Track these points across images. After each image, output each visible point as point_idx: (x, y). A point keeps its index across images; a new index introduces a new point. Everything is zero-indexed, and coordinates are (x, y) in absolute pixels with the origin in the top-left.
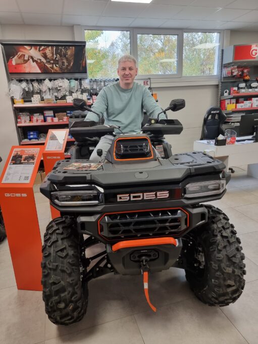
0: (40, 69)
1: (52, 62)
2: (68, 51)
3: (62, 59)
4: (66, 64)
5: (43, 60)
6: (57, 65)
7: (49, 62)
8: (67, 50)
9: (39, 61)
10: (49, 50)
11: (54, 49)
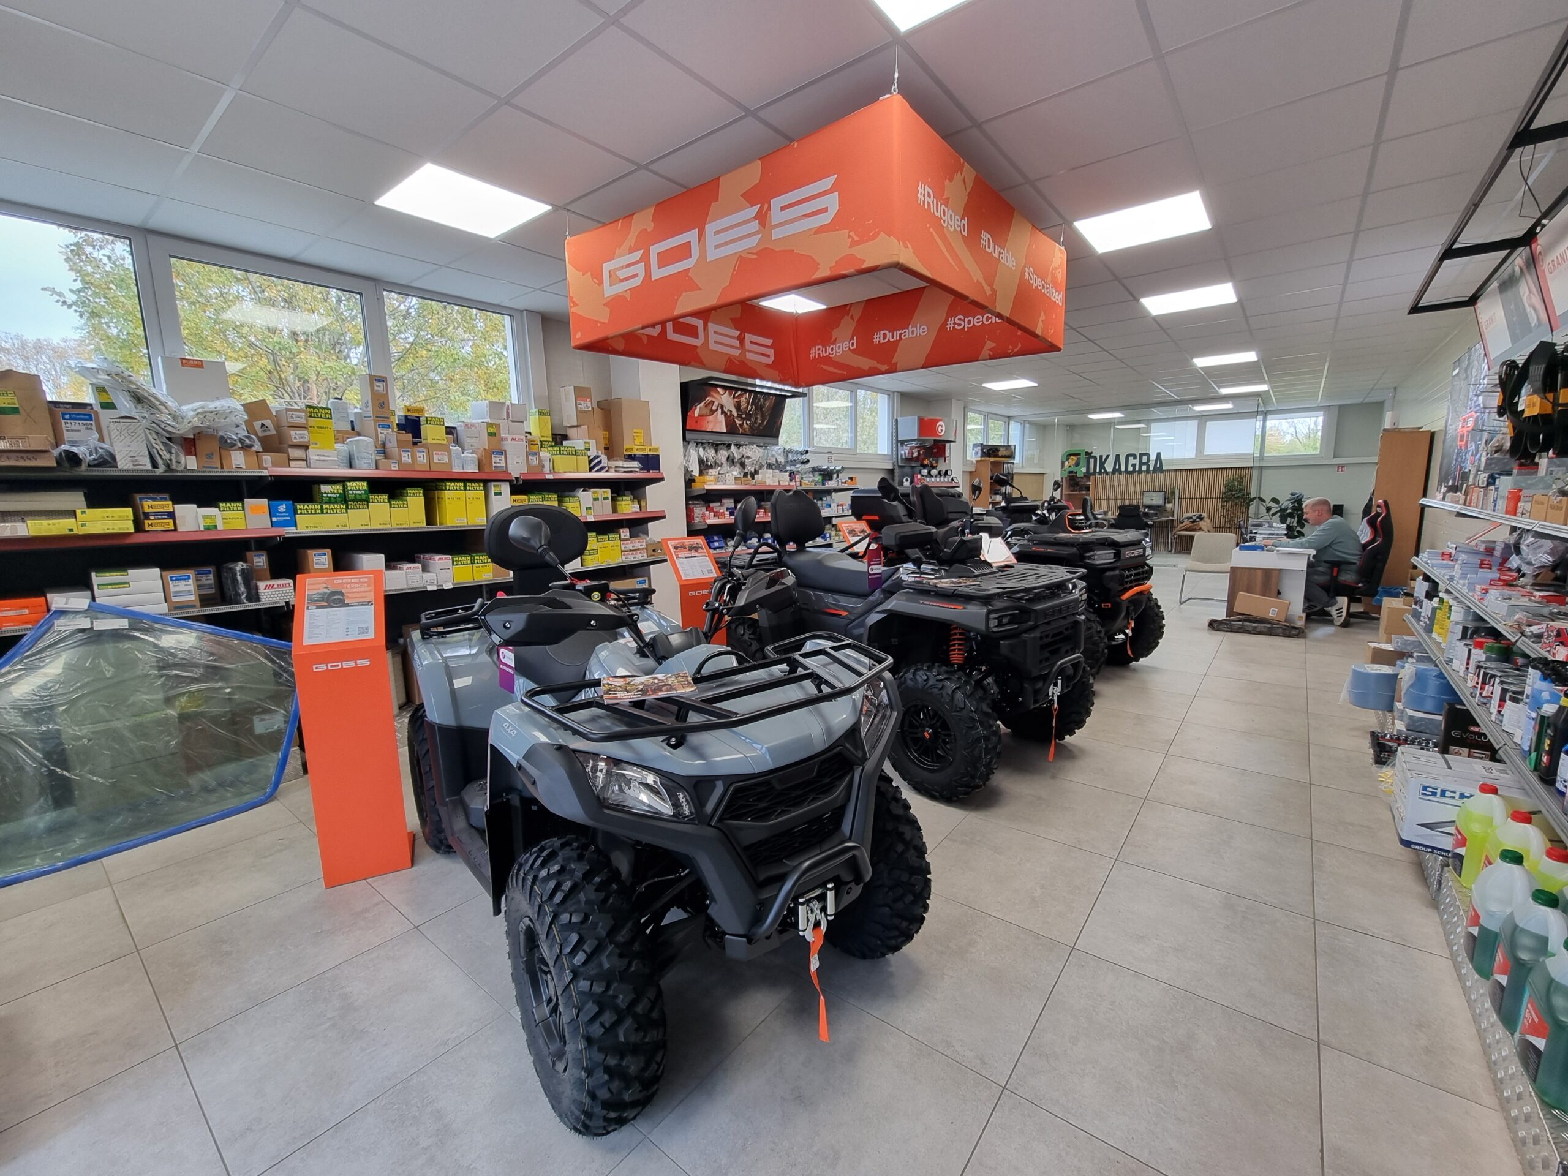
2: (766, 402)
3: (757, 414)
4: (759, 421)
5: (735, 413)
11: (752, 397)
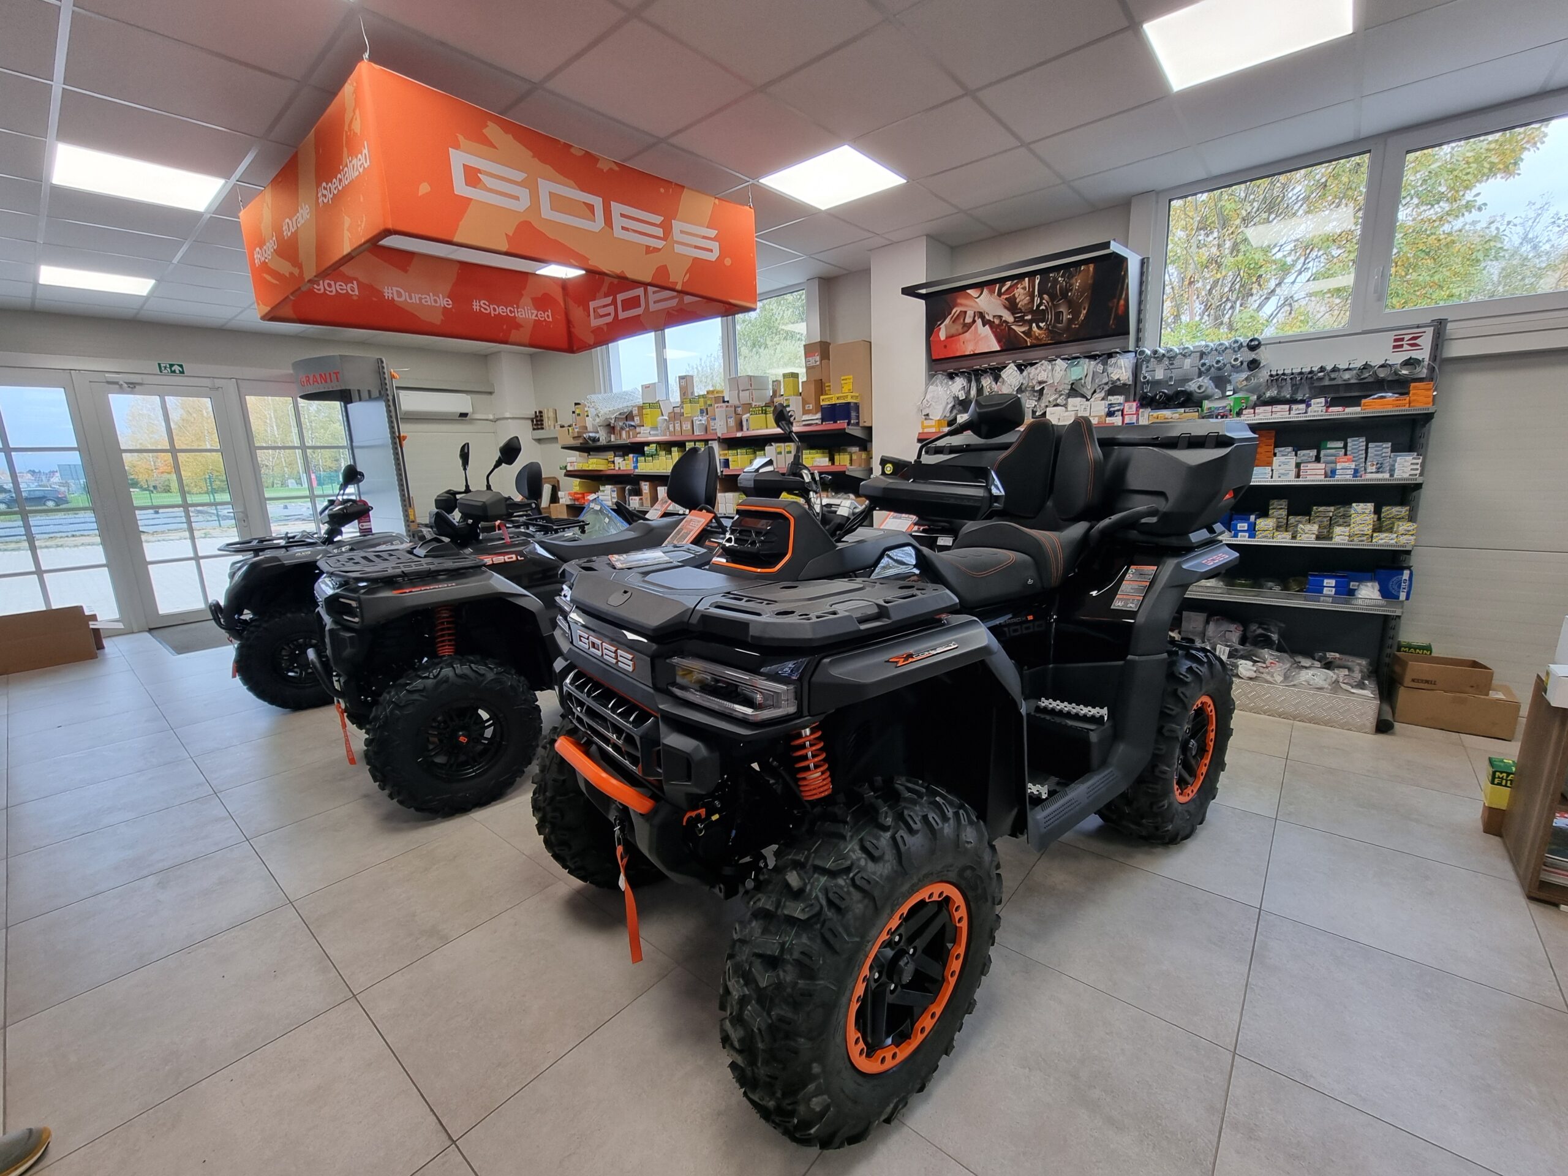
0: (999, 341)
1: (1029, 317)
2: (1074, 280)
3: (1055, 306)
4: (1067, 316)
5: (1008, 317)
6: (1042, 325)
7: (1020, 320)
8: (1071, 276)
9: (997, 321)
10: (1024, 288)
11: (1037, 282)
